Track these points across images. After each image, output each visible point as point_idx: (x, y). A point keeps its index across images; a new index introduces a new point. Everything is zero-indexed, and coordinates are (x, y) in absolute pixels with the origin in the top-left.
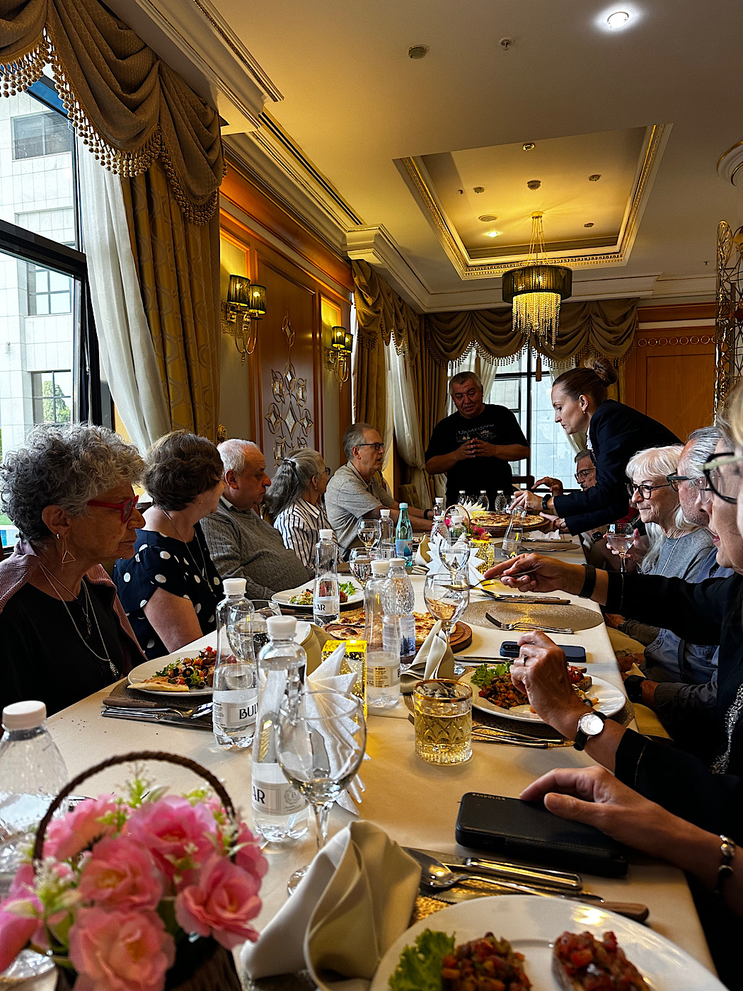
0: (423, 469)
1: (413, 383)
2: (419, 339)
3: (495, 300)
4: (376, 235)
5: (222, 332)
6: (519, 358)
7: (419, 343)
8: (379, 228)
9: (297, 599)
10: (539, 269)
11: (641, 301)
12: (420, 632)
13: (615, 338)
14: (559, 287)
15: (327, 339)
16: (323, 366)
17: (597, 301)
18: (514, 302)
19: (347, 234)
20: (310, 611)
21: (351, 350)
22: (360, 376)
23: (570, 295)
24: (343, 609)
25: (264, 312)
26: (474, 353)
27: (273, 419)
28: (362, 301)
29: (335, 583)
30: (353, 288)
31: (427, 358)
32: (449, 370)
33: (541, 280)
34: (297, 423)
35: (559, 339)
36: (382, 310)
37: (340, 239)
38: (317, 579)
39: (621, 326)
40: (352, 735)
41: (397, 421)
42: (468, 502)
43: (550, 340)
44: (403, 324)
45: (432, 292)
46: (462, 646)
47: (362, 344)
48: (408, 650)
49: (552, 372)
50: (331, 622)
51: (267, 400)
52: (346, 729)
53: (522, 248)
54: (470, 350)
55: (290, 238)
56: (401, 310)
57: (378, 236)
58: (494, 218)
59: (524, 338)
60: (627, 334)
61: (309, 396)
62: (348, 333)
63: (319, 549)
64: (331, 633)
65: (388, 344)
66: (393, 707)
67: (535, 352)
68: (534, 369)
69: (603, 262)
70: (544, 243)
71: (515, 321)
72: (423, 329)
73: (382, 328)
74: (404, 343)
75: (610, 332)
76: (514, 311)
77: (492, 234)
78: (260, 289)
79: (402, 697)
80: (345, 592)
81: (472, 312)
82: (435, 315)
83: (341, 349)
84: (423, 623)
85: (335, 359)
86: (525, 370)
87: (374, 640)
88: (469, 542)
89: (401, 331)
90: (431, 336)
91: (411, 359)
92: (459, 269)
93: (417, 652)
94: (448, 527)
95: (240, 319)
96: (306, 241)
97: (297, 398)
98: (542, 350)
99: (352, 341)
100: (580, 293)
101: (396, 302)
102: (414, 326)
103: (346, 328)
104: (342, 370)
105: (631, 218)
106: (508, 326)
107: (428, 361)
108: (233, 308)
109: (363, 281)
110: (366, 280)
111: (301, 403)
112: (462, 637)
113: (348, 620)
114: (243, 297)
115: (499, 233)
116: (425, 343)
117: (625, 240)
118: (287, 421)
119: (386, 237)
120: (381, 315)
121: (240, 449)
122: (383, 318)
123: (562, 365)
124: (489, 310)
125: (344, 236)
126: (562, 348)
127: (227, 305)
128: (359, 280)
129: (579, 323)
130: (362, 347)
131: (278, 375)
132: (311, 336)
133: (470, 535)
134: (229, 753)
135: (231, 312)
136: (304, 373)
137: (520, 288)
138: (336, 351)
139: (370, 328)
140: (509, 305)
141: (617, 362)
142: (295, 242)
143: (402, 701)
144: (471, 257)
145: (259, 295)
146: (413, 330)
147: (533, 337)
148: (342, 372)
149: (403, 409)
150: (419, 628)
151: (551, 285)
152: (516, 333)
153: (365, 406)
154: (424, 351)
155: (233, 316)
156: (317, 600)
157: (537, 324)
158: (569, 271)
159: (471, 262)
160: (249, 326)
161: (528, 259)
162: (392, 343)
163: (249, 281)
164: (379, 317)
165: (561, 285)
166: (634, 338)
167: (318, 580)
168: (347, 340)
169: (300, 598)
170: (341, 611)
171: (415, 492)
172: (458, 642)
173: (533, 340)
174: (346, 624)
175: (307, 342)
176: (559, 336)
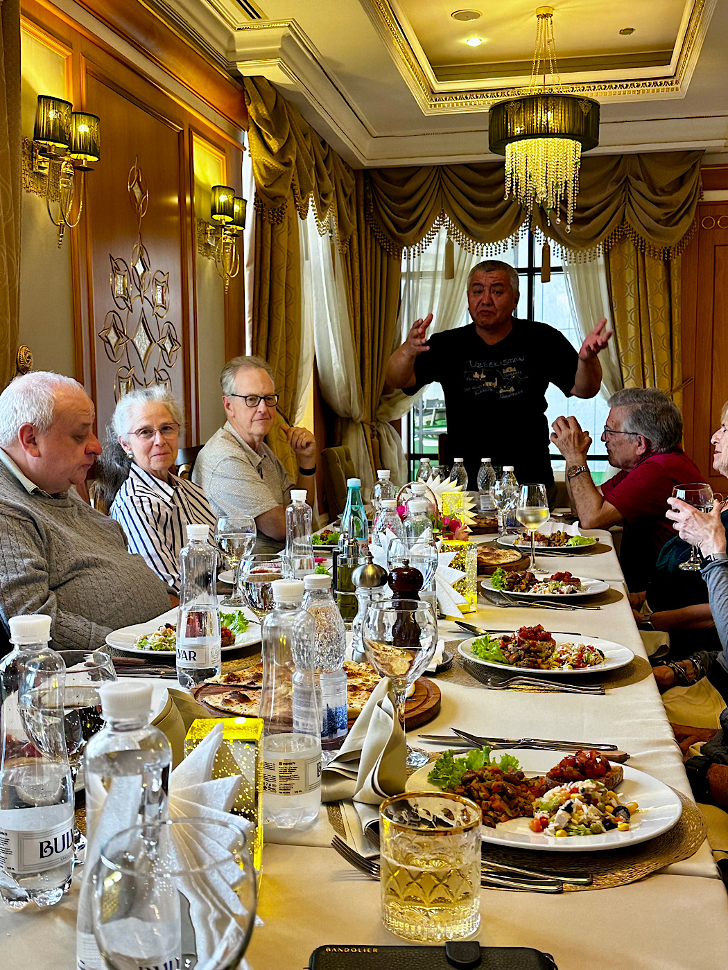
0: (362, 423)
1: (345, 279)
2: (354, 208)
3: (476, 150)
4: (284, 37)
5: (24, 190)
6: (515, 245)
7: (355, 217)
8: (289, 26)
9: (150, 641)
10: (547, 99)
11: (707, 157)
12: (354, 695)
13: (667, 214)
14: (579, 130)
15: (202, 206)
16: (197, 251)
17: (639, 156)
18: (508, 153)
19: (237, 34)
20: (171, 661)
21: (243, 225)
22: (258, 269)
23: (596, 144)
24: (227, 656)
25: (96, 159)
26: (443, 233)
27: (112, 337)
28: (260, 145)
29: (213, 614)
30: (246, 124)
31: (369, 241)
32: (404, 262)
33: (552, 118)
34: (154, 344)
35: (578, 215)
36: (294, 161)
37: (225, 42)
38: (182, 608)
39: (675, 195)
40: (233, 886)
41: (319, 343)
42: (434, 477)
43: (564, 216)
44: (328, 185)
45: (376, 134)
46: (424, 718)
47: (262, 216)
48: (334, 727)
49: (567, 268)
50: (206, 681)
51: (102, 306)
52: (223, 877)
53: (521, 66)
54: (437, 230)
55: (141, 39)
56: (325, 161)
57: (287, 38)
58: (476, 16)
59: (523, 212)
60: (684, 209)
61: (174, 300)
62: (238, 197)
63: (187, 559)
64: (206, 699)
65: (304, 216)
66: (309, 827)
67: (540, 235)
68: (538, 263)
69: (648, 91)
70: (555, 58)
71: (508, 184)
72: (361, 192)
73: (294, 191)
74: (330, 217)
75: (658, 204)
76: (508, 167)
77: (473, 42)
78: (90, 120)
79: (324, 809)
80: (230, 627)
81: (441, 169)
82: (381, 171)
83: (227, 223)
84: (360, 681)
85: (217, 239)
86: (524, 264)
87: (276, 711)
88: (438, 544)
89: (325, 196)
90: (375, 205)
91: (343, 242)
92: (420, 96)
93: (349, 730)
94: (403, 519)
95: (56, 169)
96: (166, 42)
97: (153, 304)
98: (552, 232)
99: (245, 211)
100: (612, 141)
101: (316, 149)
102: (347, 190)
103: (235, 189)
104: (228, 259)
105: (693, 22)
106: (496, 193)
107: (369, 246)
108: (43, 151)
109: (263, 111)
110: (267, 109)
111: (160, 311)
112: (424, 702)
113: (235, 676)
114: (60, 134)
115: (485, 40)
116: (365, 217)
117: (683, 56)
118: (136, 341)
119: (300, 40)
120: (293, 169)
121: (48, 389)
122: (296, 176)
123: (583, 257)
124: (467, 165)
125: (231, 38)
126: (583, 229)
127: (33, 146)
128: (257, 110)
129: (611, 189)
130: (262, 221)
131: (121, 264)
132: (175, 200)
133: (437, 531)
134: (21, 917)
135: (40, 157)
136: (165, 262)
137: (517, 131)
138: (219, 227)
139: (275, 190)
140: (502, 157)
141: (669, 253)
142: (150, 45)
143: (324, 817)
144: (440, 76)
145: (87, 130)
146: (345, 195)
147: (537, 211)
148: (228, 262)
149: (329, 323)
150: (354, 689)
151: (565, 127)
152: (510, 203)
153: (267, 318)
154: (363, 230)
155: (43, 165)
156: (182, 643)
157: (544, 189)
158: (595, 105)
159: (439, 87)
160: (70, 181)
161: (531, 83)
162: (311, 214)
163: (71, 105)
164: (290, 172)
165: (582, 128)
166: (695, 216)
167: (184, 610)
168: (237, 208)
169: (154, 640)
170: (223, 660)
171: (348, 458)
172: (418, 712)
173: (537, 216)
174: (232, 683)
175: (169, 210)
176: (578, 209)
